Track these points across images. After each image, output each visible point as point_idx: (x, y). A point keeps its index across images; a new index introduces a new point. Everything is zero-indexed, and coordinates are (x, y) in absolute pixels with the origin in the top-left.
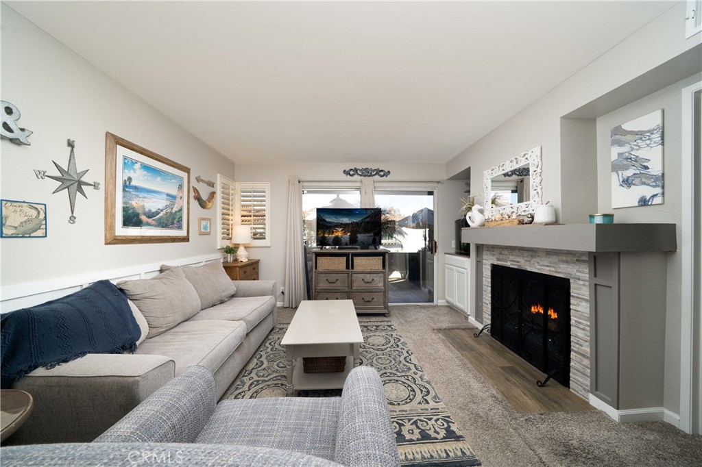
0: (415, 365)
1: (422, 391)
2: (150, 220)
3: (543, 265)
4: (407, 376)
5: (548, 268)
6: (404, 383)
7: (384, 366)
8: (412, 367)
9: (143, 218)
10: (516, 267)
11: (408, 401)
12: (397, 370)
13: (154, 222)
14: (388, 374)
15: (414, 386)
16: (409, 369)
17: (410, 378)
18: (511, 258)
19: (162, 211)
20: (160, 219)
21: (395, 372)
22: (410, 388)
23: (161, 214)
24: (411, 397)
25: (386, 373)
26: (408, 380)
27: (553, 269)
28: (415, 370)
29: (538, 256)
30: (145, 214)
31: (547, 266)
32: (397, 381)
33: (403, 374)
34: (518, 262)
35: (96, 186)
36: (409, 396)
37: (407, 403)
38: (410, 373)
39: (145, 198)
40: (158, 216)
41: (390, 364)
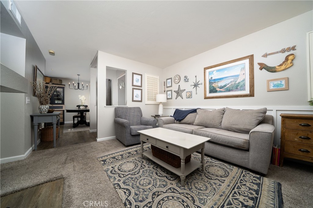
0: (120, 188)
1: (115, 171)
2: (221, 90)
4: (124, 177)
6: (125, 172)
7: (141, 178)
8: (123, 186)
9: (218, 89)
11: (121, 165)
12: (132, 178)
13: (223, 90)
14: (136, 173)
15: (119, 172)
16: (124, 183)
17: (122, 176)
19: (228, 84)
20: (227, 88)
21: (133, 176)
22: (121, 170)
23: (228, 86)
24: (120, 167)
25: (138, 173)
26: (123, 175)
28: (120, 183)
30: (218, 88)
32: (129, 171)
33: (127, 177)
35: (201, 84)
36: (121, 167)
37: (122, 164)
38: (122, 180)
39: (218, 82)
40: (226, 87)
41: (139, 181)
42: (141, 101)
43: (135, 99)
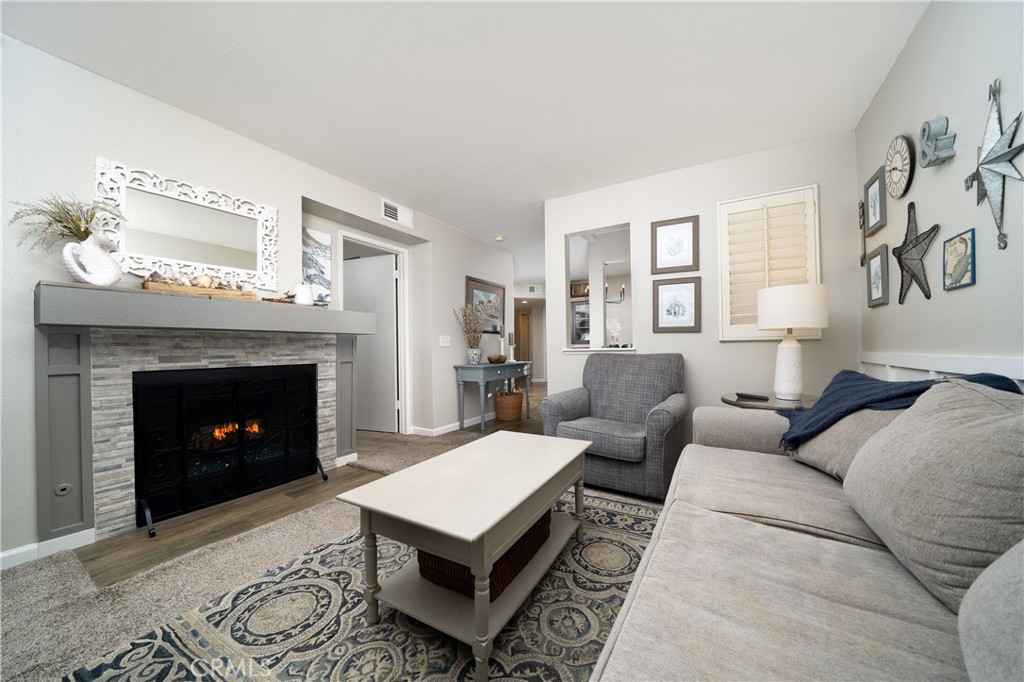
3: (282, 355)
5: (290, 358)
10: (224, 366)
18: (211, 352)
27: (297, 357)
29: (275, 345)
31: (288, 355)
34: (233, 357)
42: (697, 328)
43: (665, 321)
